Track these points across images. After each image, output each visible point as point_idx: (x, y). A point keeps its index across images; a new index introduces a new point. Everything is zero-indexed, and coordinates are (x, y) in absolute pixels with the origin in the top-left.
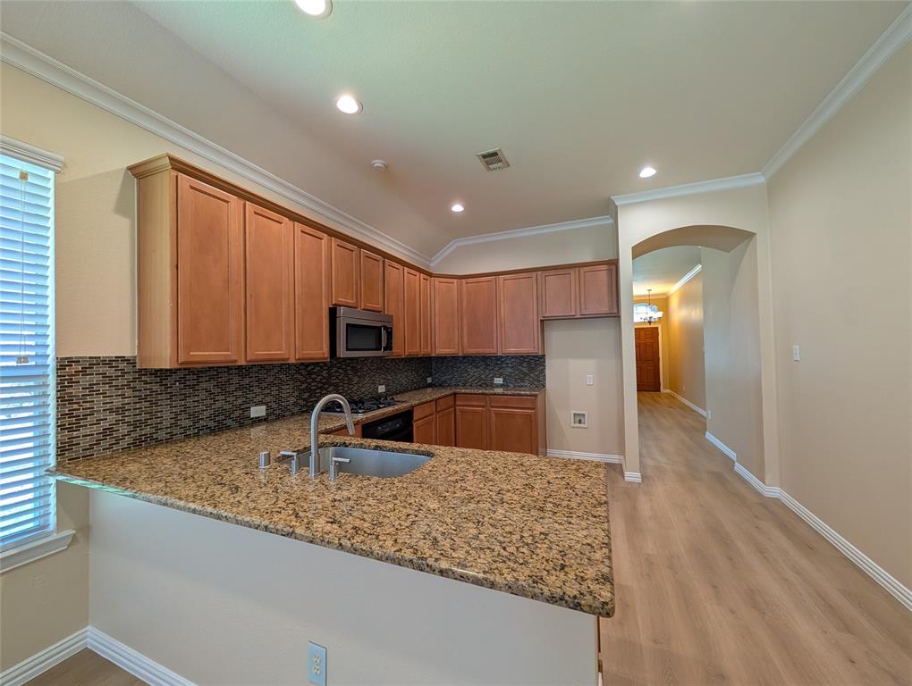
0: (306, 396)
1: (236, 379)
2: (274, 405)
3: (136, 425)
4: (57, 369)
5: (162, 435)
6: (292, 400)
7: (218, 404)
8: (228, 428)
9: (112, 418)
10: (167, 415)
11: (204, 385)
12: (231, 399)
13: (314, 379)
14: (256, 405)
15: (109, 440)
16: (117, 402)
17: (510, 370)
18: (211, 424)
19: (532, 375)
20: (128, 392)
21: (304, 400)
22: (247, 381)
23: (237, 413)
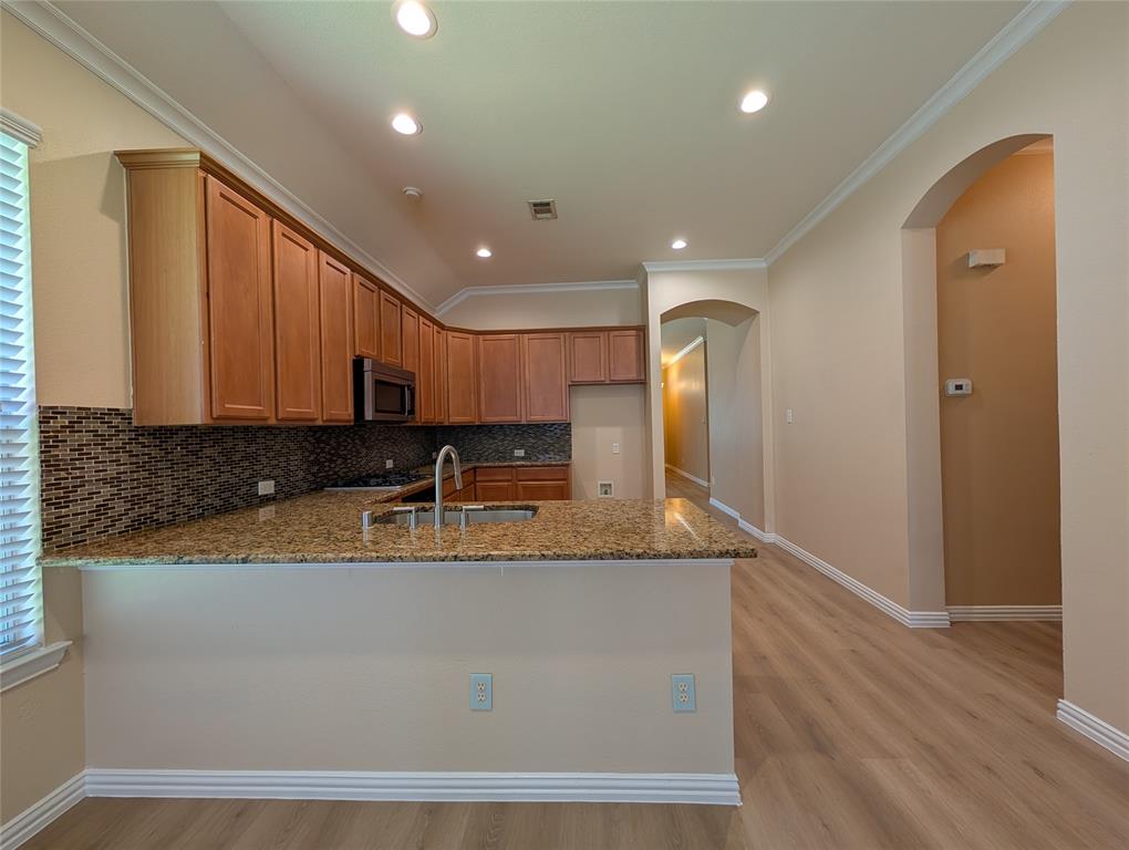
0: (315, 469)
1: (241, 446)
2: (283, 481)
3: (134, 501)
4: (40, 422)
5: (163, 515)
6: (301, 474)
7: (224, 478)
8: (235, 508)
9: (106, 491)
10: (167, 488)
11: (208, 452)
12: (237, 471)
13: (322, 449)
14: (264, 479)
15: (104, 521)
16: (112, 470)
17: (533, 441)
18: (217, 502)
19: (557, 445)
20: (124, 457)
21: (313, 474)
22: (253, 448)
23: (244, 490)
